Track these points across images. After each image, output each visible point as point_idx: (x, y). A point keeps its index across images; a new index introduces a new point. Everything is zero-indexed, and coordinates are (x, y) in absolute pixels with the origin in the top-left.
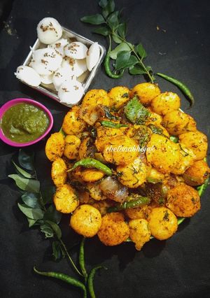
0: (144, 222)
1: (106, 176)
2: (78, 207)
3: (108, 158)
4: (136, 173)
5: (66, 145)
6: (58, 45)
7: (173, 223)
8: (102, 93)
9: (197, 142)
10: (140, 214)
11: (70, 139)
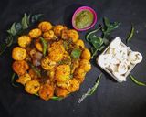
0: (29, 79)
1: (42, 53)
3: (50, 50)
5: (48, 31)
7: (34, 91)
9: (75, 86)
10: (32, 76)
11: (51, 32)
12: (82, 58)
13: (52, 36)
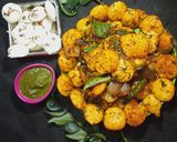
0: (152, 97)
1: (108, 84)
2: (104, 114)
3: (102, 72)
4: (125, 70)
5: (71, 80)
6: (24, 18)
7: (170, 86)
8: (72, 31)
9: (152, 23)
10: (145, 93)
11: (71, 74)
12: (106, 19)
13: (77, 72)
